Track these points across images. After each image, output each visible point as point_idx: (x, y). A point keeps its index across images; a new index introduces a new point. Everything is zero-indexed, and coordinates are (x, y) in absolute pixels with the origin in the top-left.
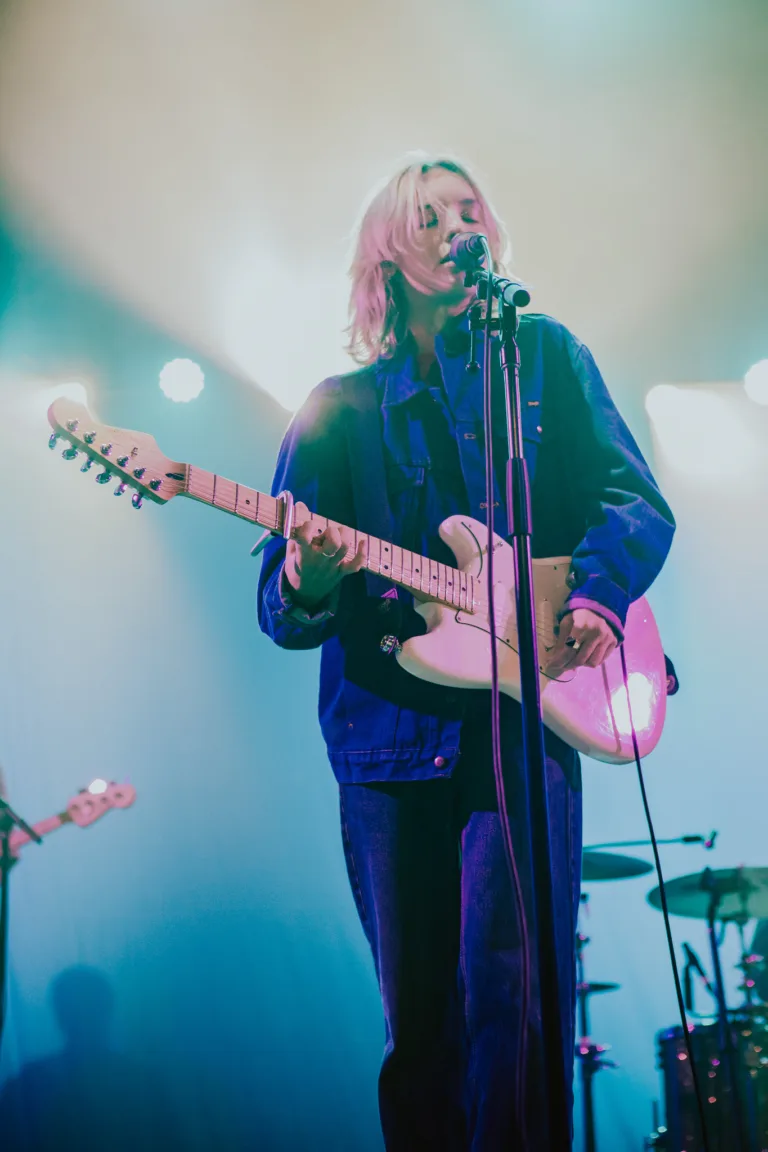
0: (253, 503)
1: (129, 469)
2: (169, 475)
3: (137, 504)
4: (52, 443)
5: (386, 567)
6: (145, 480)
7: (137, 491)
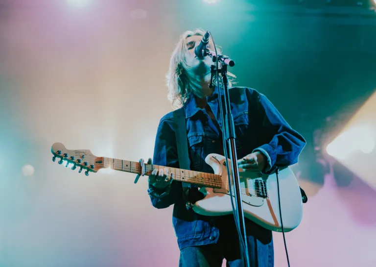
0: (129, 166)
1: (82, 163)
2: (97, 162)
3: (87, 173)
4: (54, 159)
5: (183, 178)
6: (88, 165)
7: (86, 170)
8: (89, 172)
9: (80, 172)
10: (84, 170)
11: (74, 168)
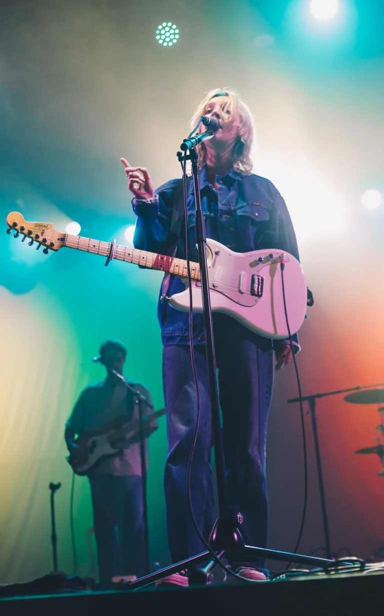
0: (96, 247)
1: (41, 239)
2: (59, 239)
3: (46, 251)
4: (9, 231)
5: (161, 266)
6: (48, 243)
7: (45, 248)
8: (49, 250)
9: (38, 249)
10: (43, 247)
11: (31, 243)
